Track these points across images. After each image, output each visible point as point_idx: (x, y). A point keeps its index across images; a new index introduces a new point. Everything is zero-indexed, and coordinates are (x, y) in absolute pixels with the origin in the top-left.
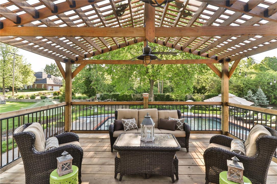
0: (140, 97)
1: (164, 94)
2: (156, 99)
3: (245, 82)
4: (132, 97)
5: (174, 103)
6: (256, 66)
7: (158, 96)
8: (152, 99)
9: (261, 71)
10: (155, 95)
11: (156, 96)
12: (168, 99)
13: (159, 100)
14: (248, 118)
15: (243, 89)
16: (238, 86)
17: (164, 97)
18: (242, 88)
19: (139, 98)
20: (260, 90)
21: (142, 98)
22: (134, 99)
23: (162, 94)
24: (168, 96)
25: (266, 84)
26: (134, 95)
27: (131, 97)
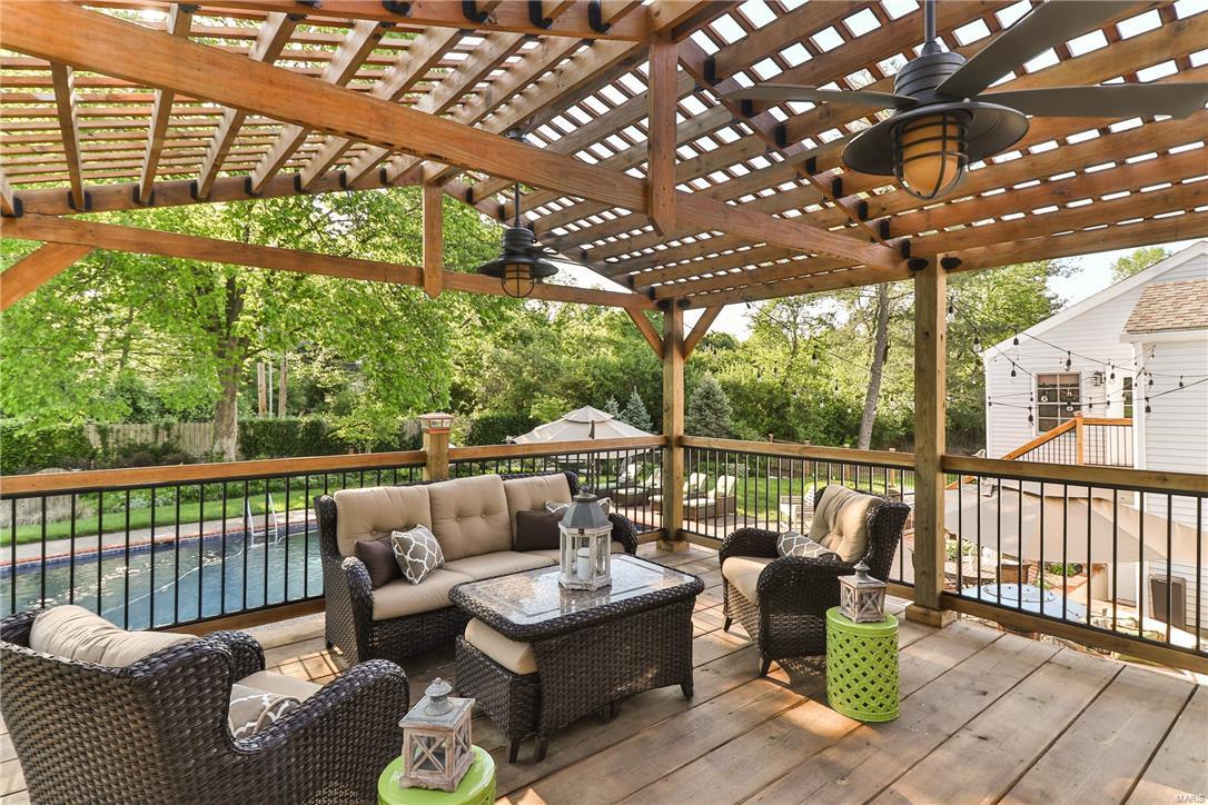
0: (151, 439)
1: (293, 418)
2: (249, 448)
3: (597, 372)
4: (94, 440)
5: (350, 459)
6: (613, 318)
7: (264, 431)
8: (231, 446)
9: (624, 335)
10: (243, 426)
11: (251, 432)
12: (318, 441)
13: (269, 448)
14: (631, 491)
15: (592, 393)
16: (577, 384)
17: (294, 434)
18: (588, 392)
19: (144, 447)
20: (636, 396)
21: (160, 444)
22: (106, 453)
23: (283, 417)
24: (316, 426)
25: (650, 378)
26: (103, 432)
27: (83, 439)
